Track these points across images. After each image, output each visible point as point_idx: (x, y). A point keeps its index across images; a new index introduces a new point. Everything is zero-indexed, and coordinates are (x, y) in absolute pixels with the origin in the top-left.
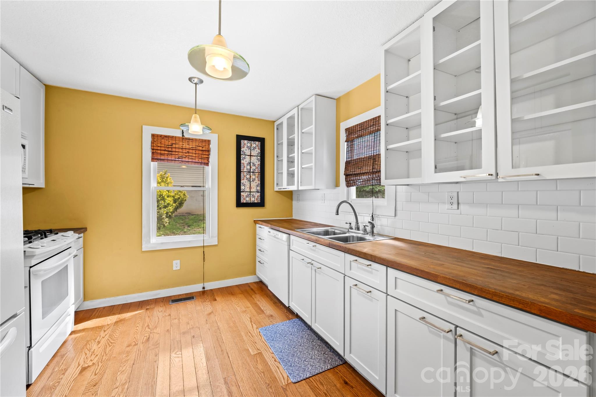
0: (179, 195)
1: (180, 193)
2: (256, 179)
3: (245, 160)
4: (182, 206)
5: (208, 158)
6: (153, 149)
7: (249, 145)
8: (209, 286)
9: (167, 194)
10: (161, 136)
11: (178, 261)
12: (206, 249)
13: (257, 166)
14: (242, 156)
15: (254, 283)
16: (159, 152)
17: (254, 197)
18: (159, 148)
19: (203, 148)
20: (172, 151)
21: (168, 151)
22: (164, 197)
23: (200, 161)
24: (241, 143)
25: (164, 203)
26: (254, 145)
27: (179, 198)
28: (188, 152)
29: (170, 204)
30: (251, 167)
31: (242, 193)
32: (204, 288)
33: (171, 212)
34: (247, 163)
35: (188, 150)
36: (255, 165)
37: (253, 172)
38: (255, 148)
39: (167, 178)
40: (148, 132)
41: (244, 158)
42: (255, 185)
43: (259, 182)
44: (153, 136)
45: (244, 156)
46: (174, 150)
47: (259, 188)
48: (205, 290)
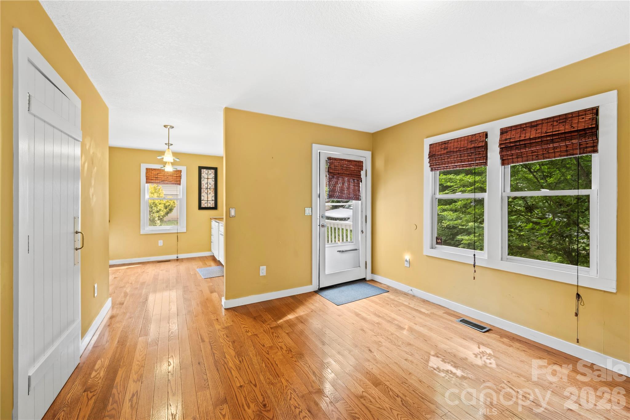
0: (170, 203)
1: (170, 201)
2: (212, 193)
3: (204, 181)
4: (172, 211)
5: (180, 181)
6: (147, 177)
7: (207, 172)
8: (181, 256)
9: (159, 202)
10: (151, 169)
11: (162, 241)
12: (179, 235)
13: (212, 185)
14: (202, 179)
15: (210, 256)
16: (150, 178)
17: (210, 203)
18: (150, 176)
19: (177, 175)
20: (158, 178)
21: (156, 178)
22: (156, 204)
23: (175, 182)
24: (201, 171)
25: (157, 209)
26: (210, 172)
27: (169, 205)
28: (168, 178)
29: (162, 210)
30: (208, 186)
31: (202, 201)
32: (177, 257)
33: (162, 216)
34: (205, 183)
35: (167, 177)
36: (211, 184)
37: (209, 189)
38: (210, 174)
39: (159, 189)
40: (144, 167)
41: (204, 180)
42: (211, 196)
43: (214, 195)
44: (147, 169)
45: (203, 179)
46: (159, 177)
47: (213, 198)
48: (178, 258)
